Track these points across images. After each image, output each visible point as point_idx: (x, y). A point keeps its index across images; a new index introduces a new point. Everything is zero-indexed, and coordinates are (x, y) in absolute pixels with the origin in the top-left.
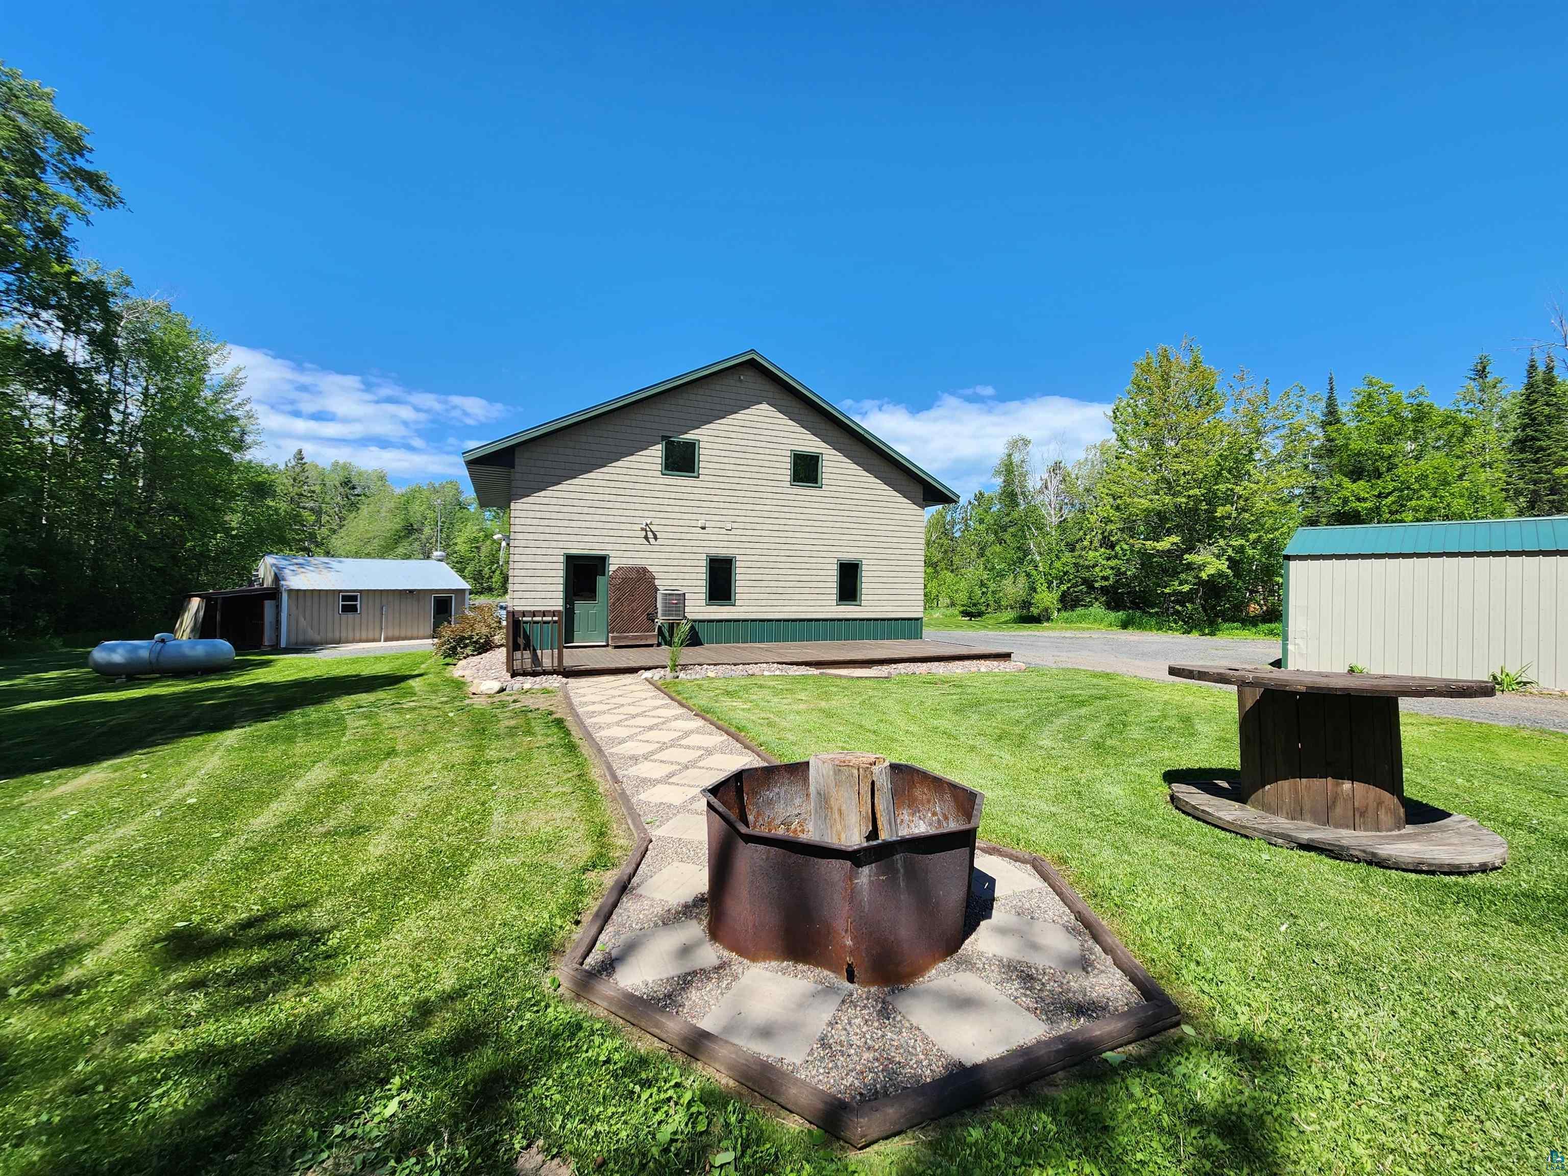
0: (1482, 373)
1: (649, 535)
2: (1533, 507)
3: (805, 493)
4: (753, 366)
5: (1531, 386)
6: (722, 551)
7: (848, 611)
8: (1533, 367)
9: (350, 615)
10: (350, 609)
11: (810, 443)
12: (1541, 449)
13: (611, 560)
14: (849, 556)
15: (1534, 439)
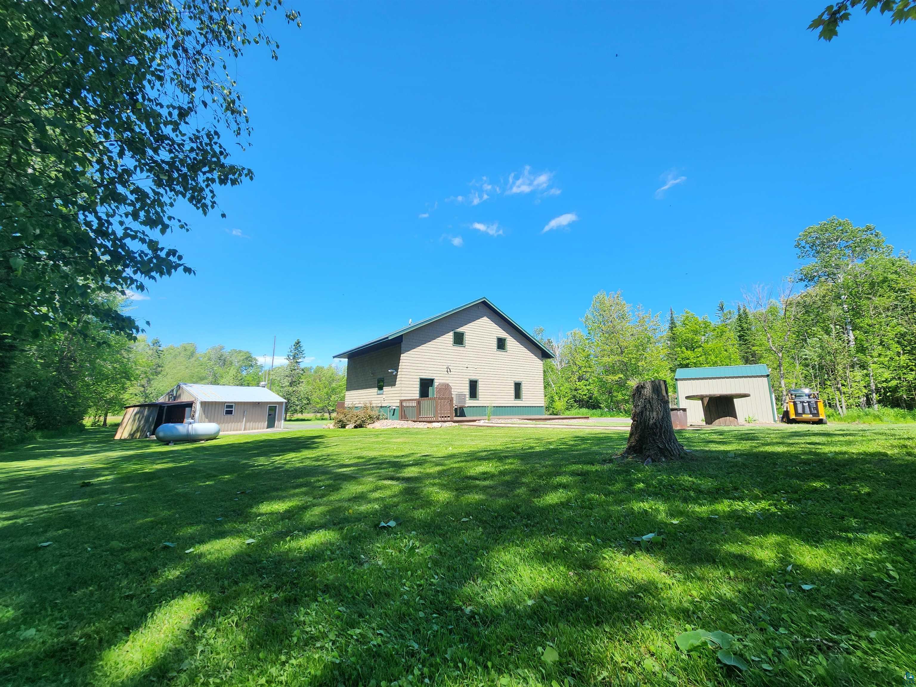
0: (722, 308)
1: (449, 370)
2: (747, 361)
3: (501, 353)
4: (484, 303)
5: (740, 316)
6: (474, 378)
7: (518, 403)
8: (739, 309)
9: (229, 416)
10: (229, 412)
11: (503, 334)
12: (746, 340)
13: (436, 381)
14: (518, 380)
15: (743, 336)
